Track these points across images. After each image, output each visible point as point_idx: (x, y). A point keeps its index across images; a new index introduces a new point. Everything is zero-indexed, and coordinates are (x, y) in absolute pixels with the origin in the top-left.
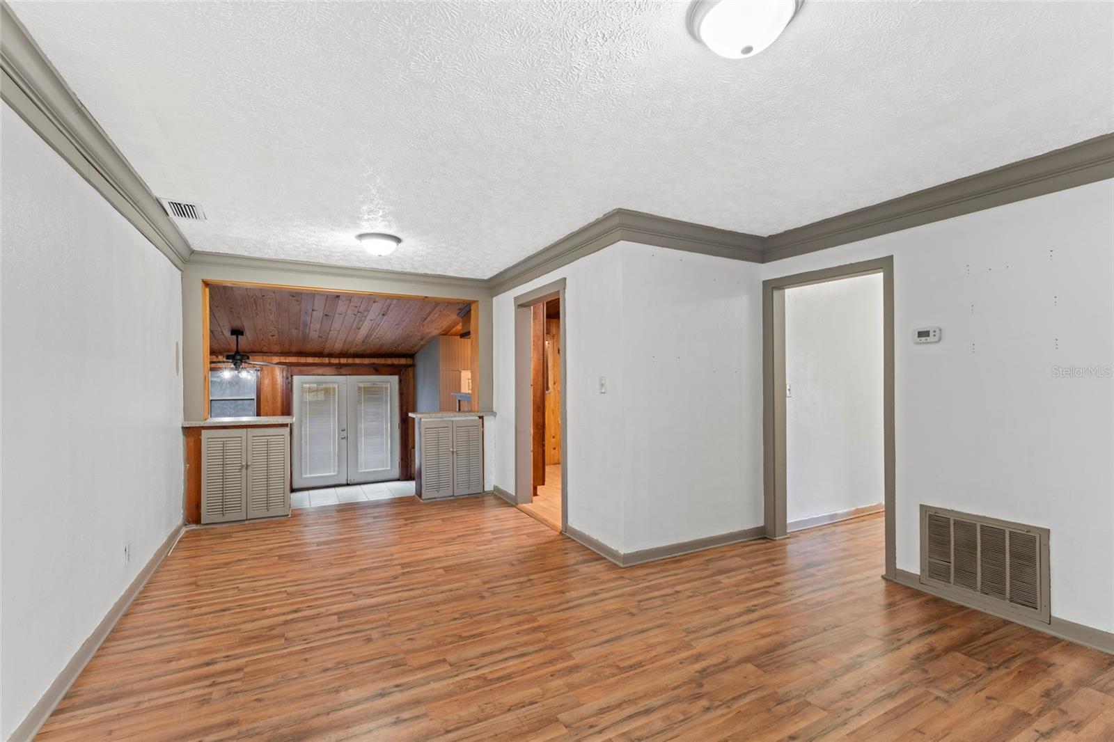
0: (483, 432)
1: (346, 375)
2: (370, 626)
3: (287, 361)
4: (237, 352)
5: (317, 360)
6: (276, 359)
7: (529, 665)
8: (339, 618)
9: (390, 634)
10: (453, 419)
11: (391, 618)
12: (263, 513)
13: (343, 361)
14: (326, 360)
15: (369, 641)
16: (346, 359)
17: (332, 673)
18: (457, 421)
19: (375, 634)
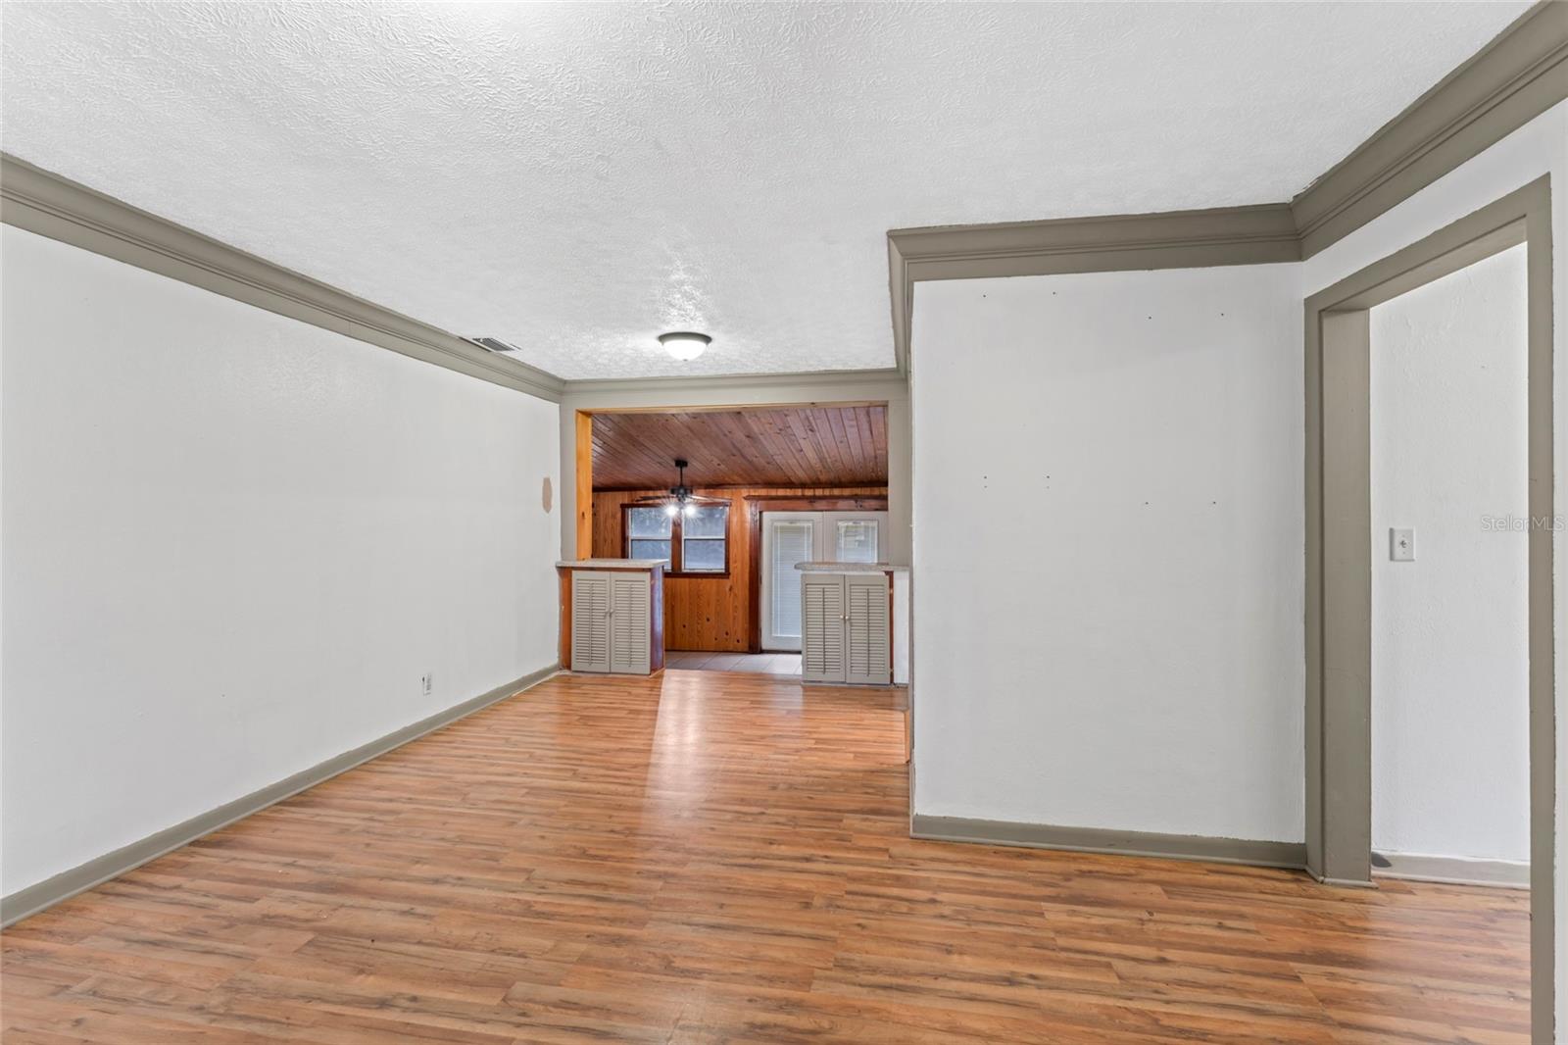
0: (891, 597)
1: (822, 511)
3: (757, 494)
4: (682, 486)
5: (789, 492)
6: (745, 492)
10: (846, 573)
12: (624, 669)
13: (819, 492)
14: (799, 492)
16: (821, 490)
18: (849, 576)
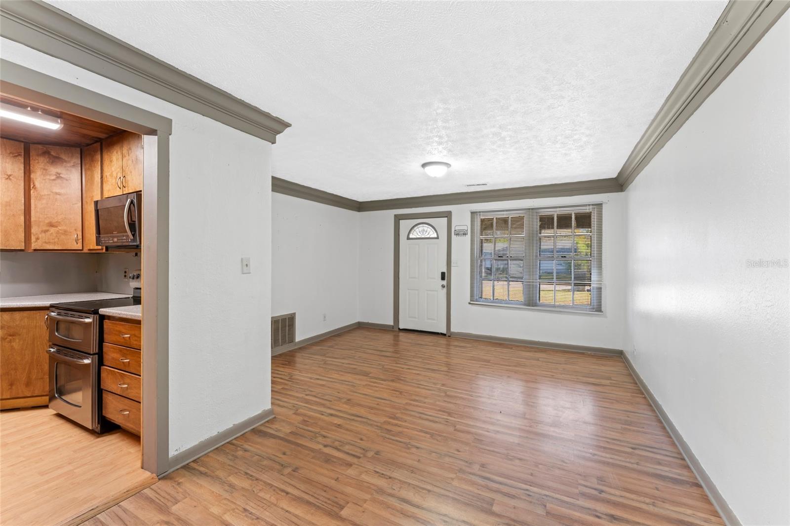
2: (474, 478)
7: (425, 410)
8: (492, 505)
9: (467, 462)
11: (453, 476)
15: (484, 465)
17: (517, 455)
19: (476, 468)
